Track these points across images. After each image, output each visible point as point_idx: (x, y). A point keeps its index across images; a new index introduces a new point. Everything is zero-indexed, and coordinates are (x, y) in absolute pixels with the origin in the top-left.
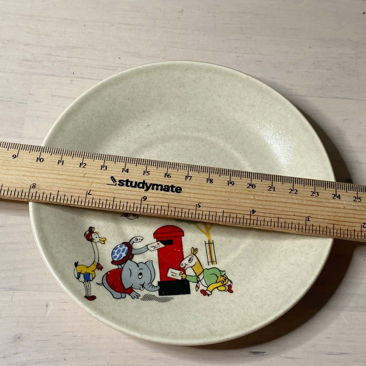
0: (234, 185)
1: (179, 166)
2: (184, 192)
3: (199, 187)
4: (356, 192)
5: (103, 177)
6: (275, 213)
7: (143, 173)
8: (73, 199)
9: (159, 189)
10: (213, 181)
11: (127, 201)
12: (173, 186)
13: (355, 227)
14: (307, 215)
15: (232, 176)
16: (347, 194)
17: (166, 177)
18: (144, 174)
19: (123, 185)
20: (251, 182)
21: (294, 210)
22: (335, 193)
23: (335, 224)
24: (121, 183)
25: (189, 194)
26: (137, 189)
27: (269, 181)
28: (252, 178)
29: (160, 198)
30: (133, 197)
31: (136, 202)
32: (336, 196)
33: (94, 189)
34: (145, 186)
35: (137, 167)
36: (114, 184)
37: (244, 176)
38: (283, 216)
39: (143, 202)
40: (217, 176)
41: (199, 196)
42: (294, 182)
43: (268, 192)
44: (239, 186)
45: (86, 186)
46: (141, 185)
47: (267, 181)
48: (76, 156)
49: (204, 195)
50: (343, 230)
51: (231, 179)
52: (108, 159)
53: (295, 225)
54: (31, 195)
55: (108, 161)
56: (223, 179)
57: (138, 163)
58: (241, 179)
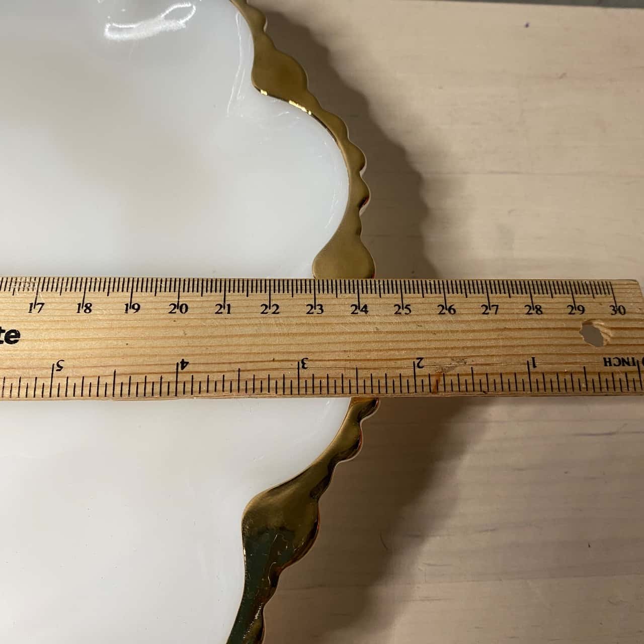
0: (139, 311)
6: (231, 361)
13: (401, 368)
14: (301, 357)
15: (137, 291)
16: (382, 301)
20: (177, 300)
21: (272, 349)
22: (357, 303)
23: (361, 369)
28: (181, 289)
32: (359, 309)
37: (163, 289)
38: (249, 366)
40: (101, 296)
41: (60, 345)
42: (272, 288)
43: (215, 317)
50: (376, 378)
51: (133, 299)
53: (276, 382)
56: (115, 300)
58: (155, 295)
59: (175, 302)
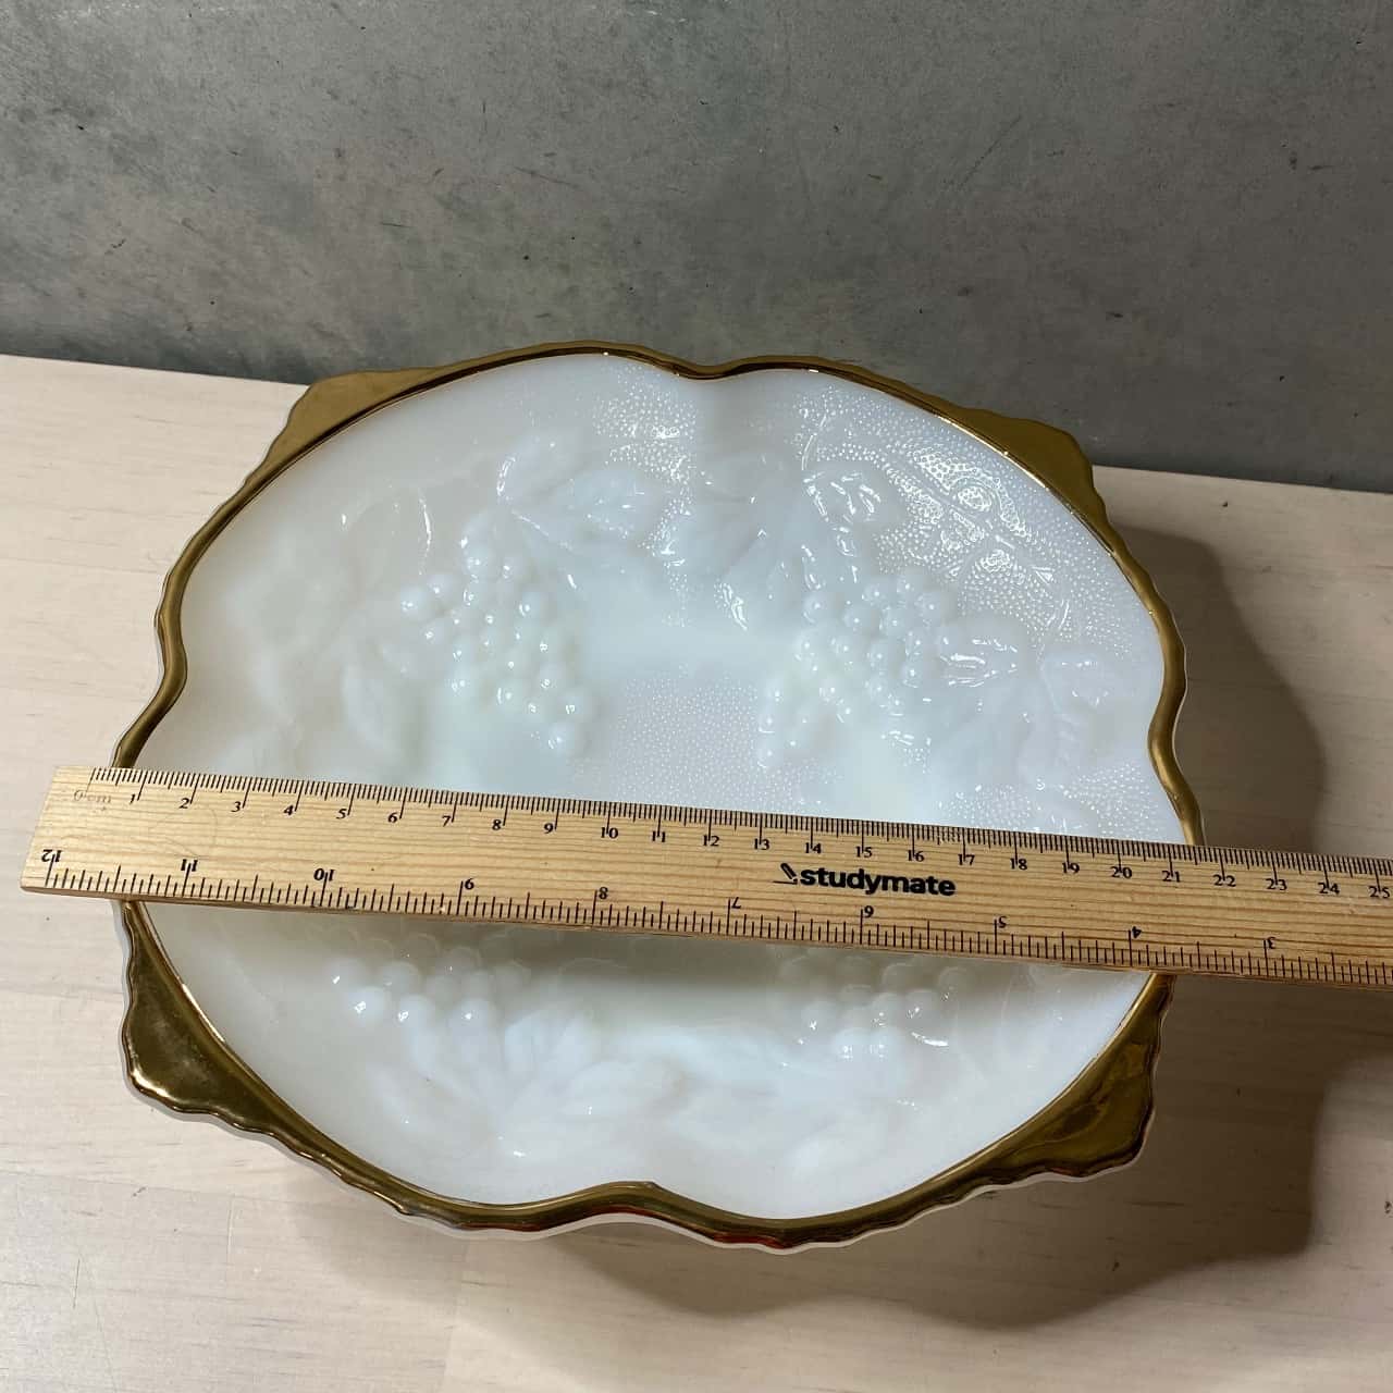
1: (941, 834)
2: (960, 893)
3: (996, 880)
4: (1374, 876)
5: (763, 865)
7: (857, 852)
8: (699, 920)
11: (826, 919)
17: (914, 859)
18: (859, 855)
19: (812, 882)
24: (808, 877)
25: (974, 897)
26: (847, 890)
27: (1162, 859)
29: (904, 908)
30: (840, 910)
31: (848, 920)
33: (747, 895)
35: (840, 839)
36: (792, 881)
39: (865, 921)
45: (725, 889)
47: (1158, 859)
48: (693, 820)
49: (1011, 897)
52: (769, 824)
54: (598, 914)
55: (769, 829)
57: (840, 829)
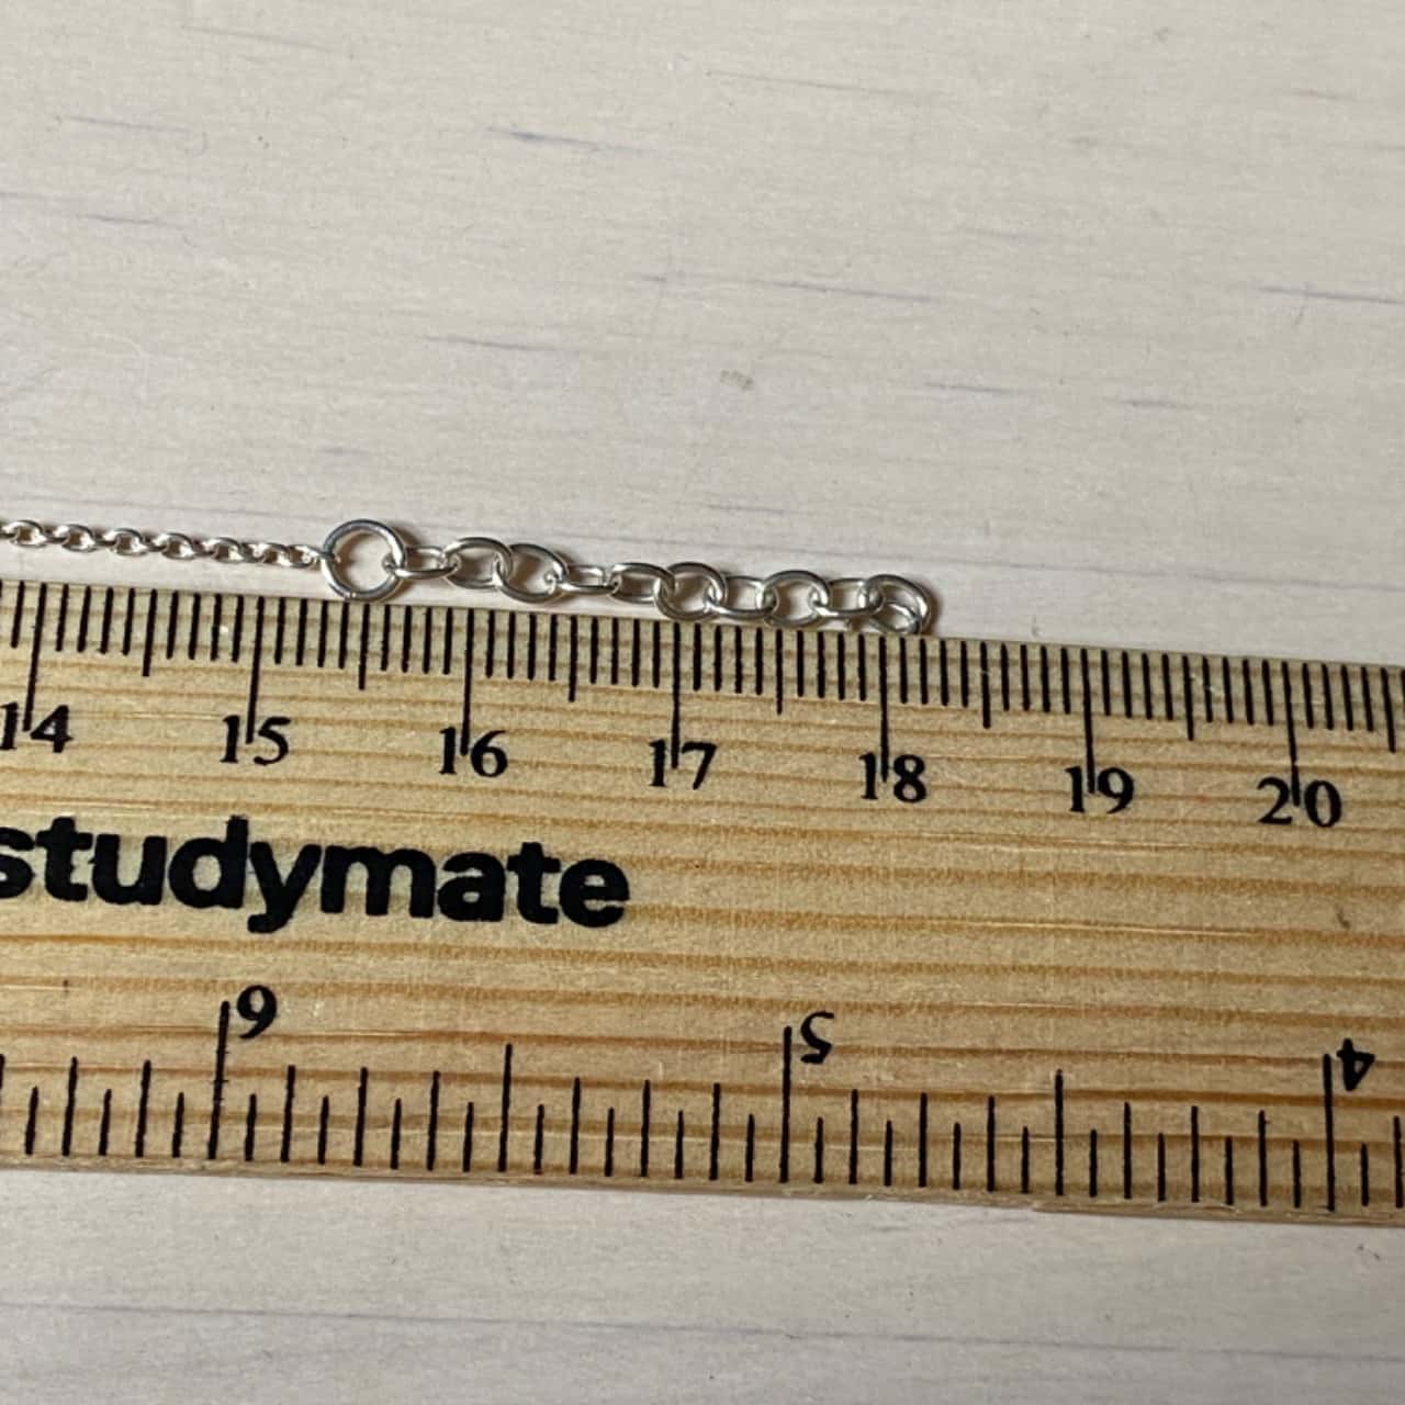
0: (1130, 805)
1: (584, 651)
2: (652, 913)
3: (797, 852)
7: (224, 742)
9: (393, 905)
10: (922, 778)
11: (65, 1050)
12: (532, 861)
15: (1108, 711)
17: (463, 764)
18: (230, 757)
19: (18, 882)
20: (1287, 762)
25: (705, 930)
26: (170, 914)
28: (1300, 715)
29: (414, 992)
30: (131, 1008)
31: (164, 1053)
34: (252, 883)
35: (152, 683)
37: (1219, 710)
39: (238, 1053)
40: (960, 725)
41: (808, 945)
44: (1182, 809)
46: (208, 873)
49: (854, 923)
51: (1097, 749)
56: (1025, 749)
57: (161, 636)
58: (1191, 736)
59: (1279, 769)
